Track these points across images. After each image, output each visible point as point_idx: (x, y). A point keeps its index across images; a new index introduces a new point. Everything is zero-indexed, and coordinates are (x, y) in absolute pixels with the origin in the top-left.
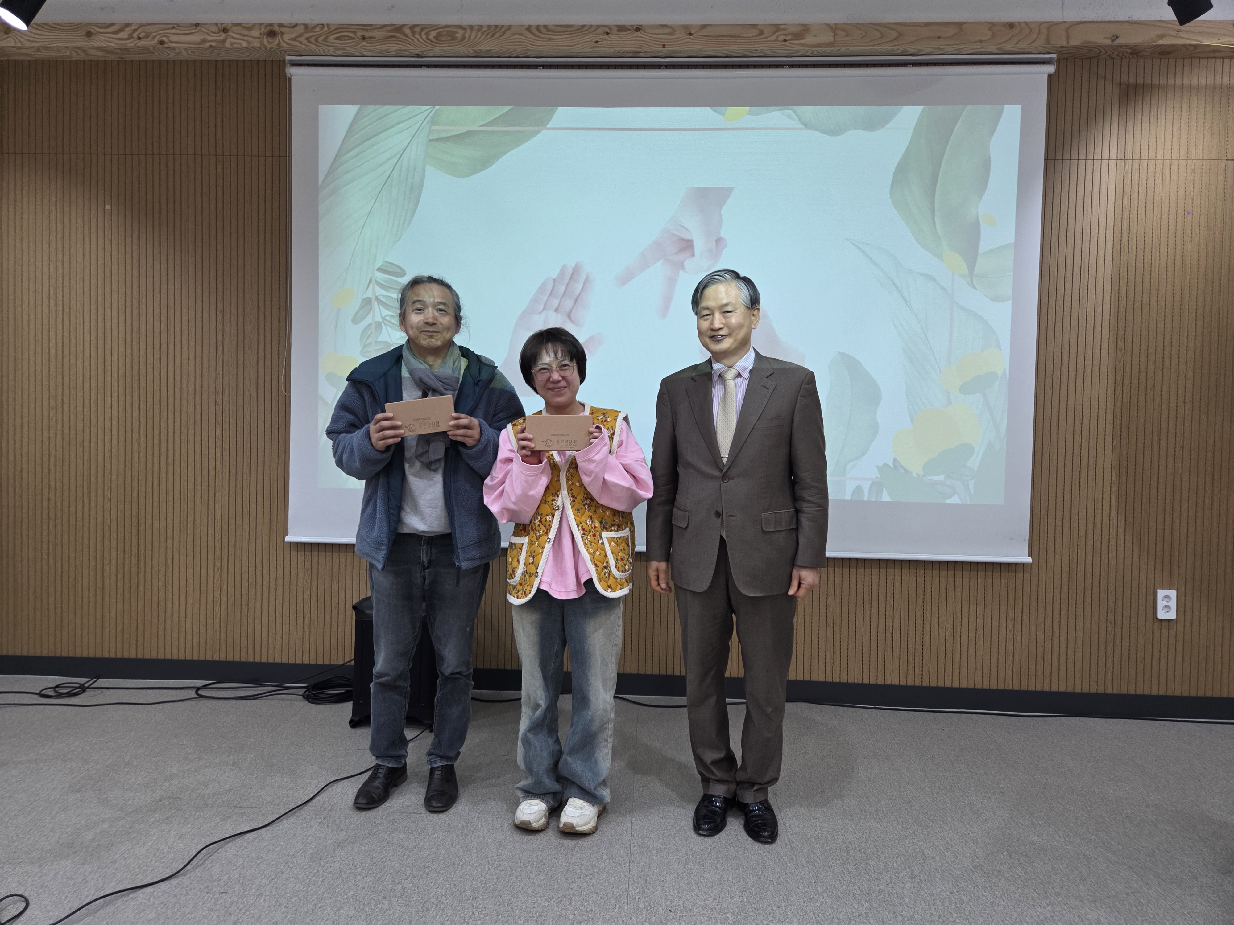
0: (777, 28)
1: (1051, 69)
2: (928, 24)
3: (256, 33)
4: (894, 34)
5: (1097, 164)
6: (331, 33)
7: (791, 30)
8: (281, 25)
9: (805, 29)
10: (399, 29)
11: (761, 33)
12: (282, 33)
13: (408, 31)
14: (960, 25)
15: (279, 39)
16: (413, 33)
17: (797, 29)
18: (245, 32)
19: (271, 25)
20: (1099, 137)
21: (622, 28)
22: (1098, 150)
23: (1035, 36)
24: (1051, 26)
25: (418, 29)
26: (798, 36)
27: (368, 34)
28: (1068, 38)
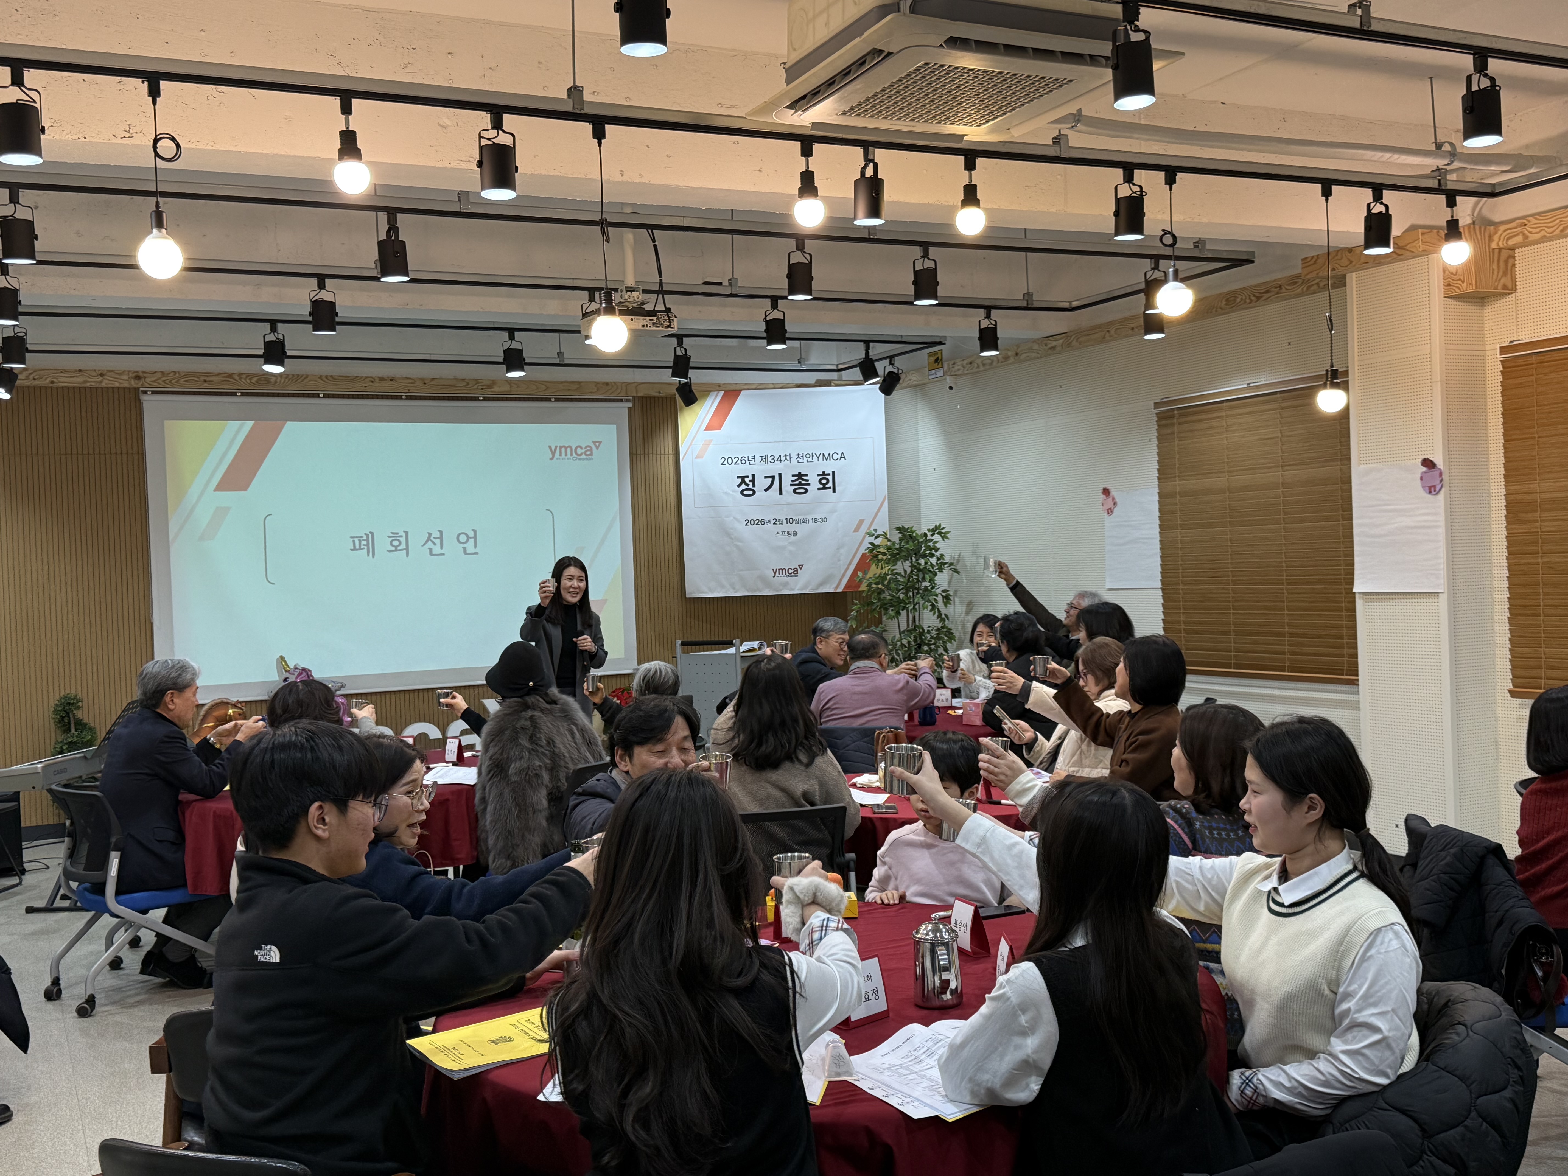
0: (477, 381)
1: (630, 405)
2: (562, 382)
3: (125, 377)
4: (544, 387)
5: (658, 456)
6: (181, 377)
7: (485, 383)
8: (144, 372)
9: (493, 383)
10: (230, 376)
11: (468, 384)
12: (145, 378)
13: (237, 378)
14: (579, 383)
15: (142, 381)
16: (241, 379)
17: (488, 383)
18: (117, 376)
19: (137, 372)
20: (658, 441)
21: (382, 379)
22: (658, 449)
23: (619, 391)
24: (628, 384)
25: (244, 376)
26: (490, 386)
27: (207, 379)
28: (637, 392)
